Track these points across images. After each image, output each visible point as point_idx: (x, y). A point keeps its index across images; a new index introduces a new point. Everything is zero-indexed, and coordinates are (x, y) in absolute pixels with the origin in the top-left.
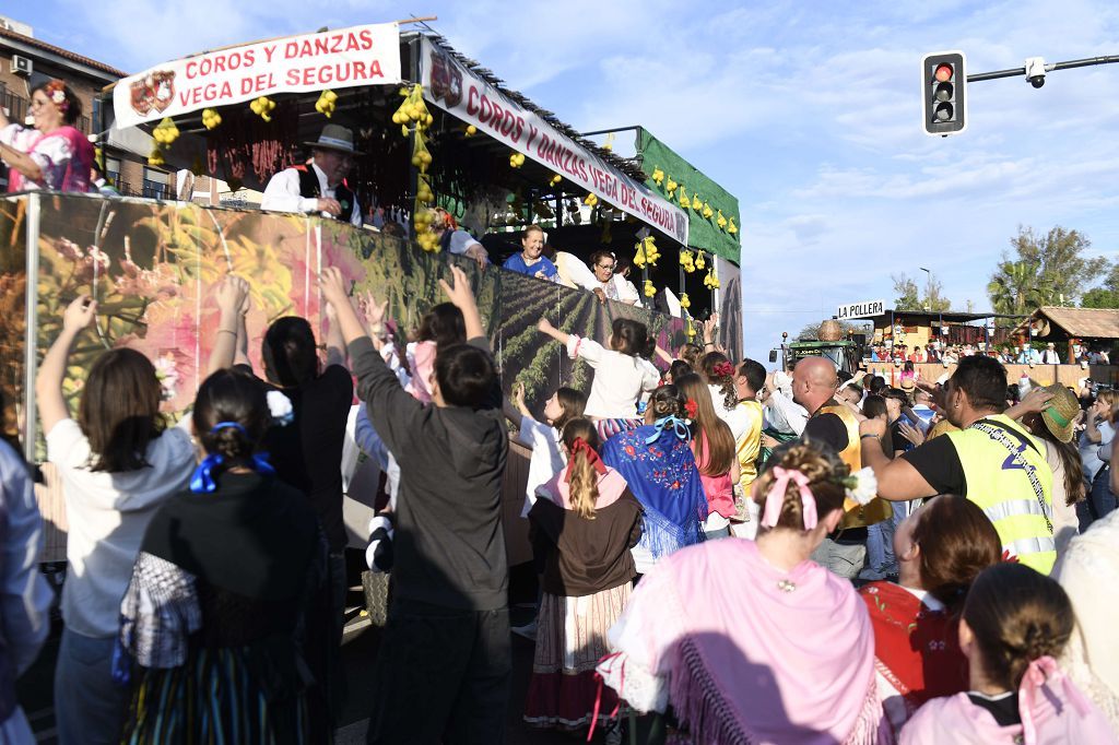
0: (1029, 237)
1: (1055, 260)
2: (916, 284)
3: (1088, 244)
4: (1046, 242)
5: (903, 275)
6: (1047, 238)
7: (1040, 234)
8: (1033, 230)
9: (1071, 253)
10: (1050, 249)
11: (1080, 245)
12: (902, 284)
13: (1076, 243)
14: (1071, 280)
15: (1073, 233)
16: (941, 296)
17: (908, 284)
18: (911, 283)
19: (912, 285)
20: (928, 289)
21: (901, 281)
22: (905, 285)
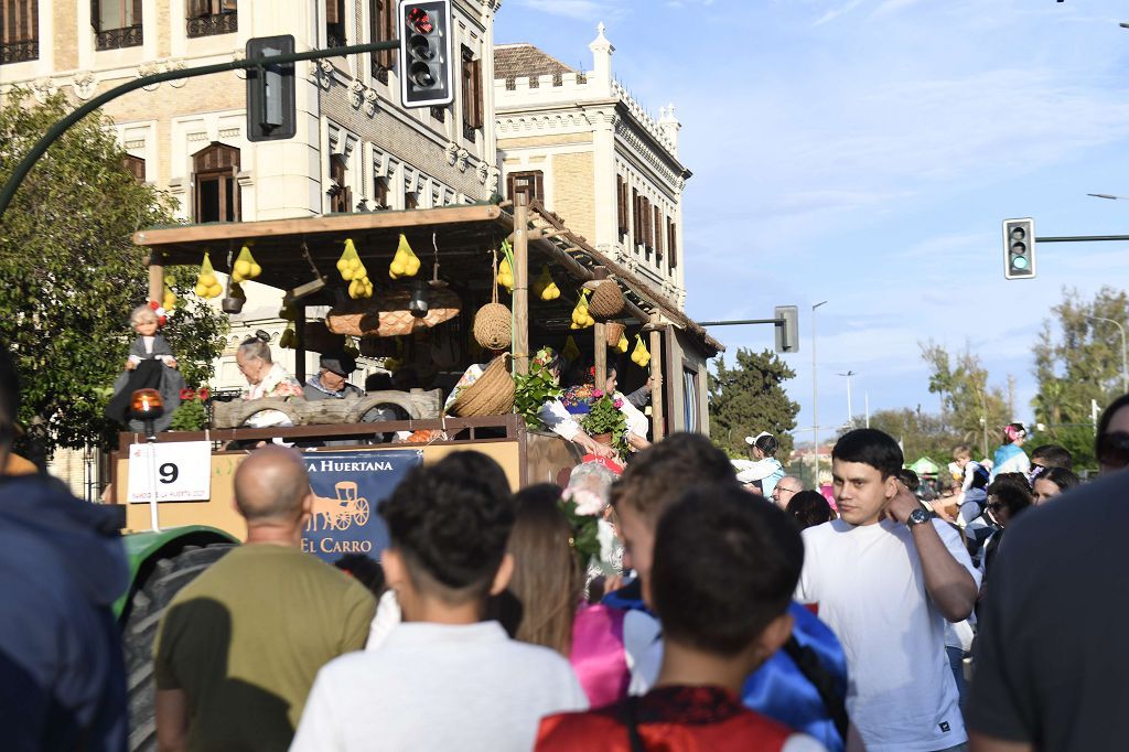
0: (1074, 301)
2: (947, 351)
4: (1093, 310)
5: (931, 340)
6: (1092, 304)
7: (1086, 298)
8: (1078, 290)
10: (1097, 314)
12: (930, 352)
15: (1123, 295)
16: (980, 366)
17: (937, 351)
18: (941, 349)
19: (942, 352)
20: (962, 356)
21: (929, 348)
22: (934, 353)
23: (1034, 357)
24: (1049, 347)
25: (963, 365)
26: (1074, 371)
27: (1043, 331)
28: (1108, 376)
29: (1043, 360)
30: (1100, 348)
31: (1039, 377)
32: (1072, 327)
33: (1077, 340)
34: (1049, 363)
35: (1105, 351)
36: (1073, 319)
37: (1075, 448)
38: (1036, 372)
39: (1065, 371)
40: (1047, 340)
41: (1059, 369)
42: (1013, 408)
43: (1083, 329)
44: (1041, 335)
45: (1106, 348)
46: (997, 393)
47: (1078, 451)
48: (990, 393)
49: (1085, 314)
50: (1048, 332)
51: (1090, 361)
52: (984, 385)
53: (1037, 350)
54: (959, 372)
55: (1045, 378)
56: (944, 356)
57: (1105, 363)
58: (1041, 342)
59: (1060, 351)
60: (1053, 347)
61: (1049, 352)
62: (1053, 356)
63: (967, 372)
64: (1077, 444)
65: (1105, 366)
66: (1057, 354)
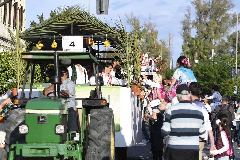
1: (216, 14)
2: (139, 20)
3: (233, 6)
4: (211, 4)
5: (132, 14)
6: (211, 2)
9: (224, 10)
10: (212, 7)
11: (229, 6)
12: (131, 20)
13: (227, 5)
14: (224, 26)
16: (156, 29)
17: (134, 20)
18: (137, 19)
19: (137, 20)
20: (147, 23)
21: (131, 18)
22: (133, 21)
23: (182, 26)
24: (189, 21)
25: (147, 28)
26: (201, 34)
27: (187, 13)
28: (217, 38)
29: (186, 28)
30: (214, 24)
31: (183, 36)
32: (201, 13)
33: (203, 19)
34: (189, 29)
35: (216, 25)
36: (201, 8)
37: (204, 73)
38: (183, 33)
39: (196, 34)
40: (189, 18)
41: (193, 33)
42: (171, 51)
43: (206, 13)
44: (186, 15)
45: (216, 24)
46: (164, 43)
47: (205, 75)
48: (160, 43)
49: (207, 6)
50: (189, 14)
51: (208, 30)
52: (156, 38)
53: (184, 22)
54: (144, 31)
55: (186, 37)
56: (138, 23)
57: (215, 31)
58: (185, 18)
59: (195, 24)
60: (191, 22)
61: (189, 24)
62: (191, 26)
63: (150, 31)
64: (205, 71)
65: (215, 33)
66: (193, 25)
